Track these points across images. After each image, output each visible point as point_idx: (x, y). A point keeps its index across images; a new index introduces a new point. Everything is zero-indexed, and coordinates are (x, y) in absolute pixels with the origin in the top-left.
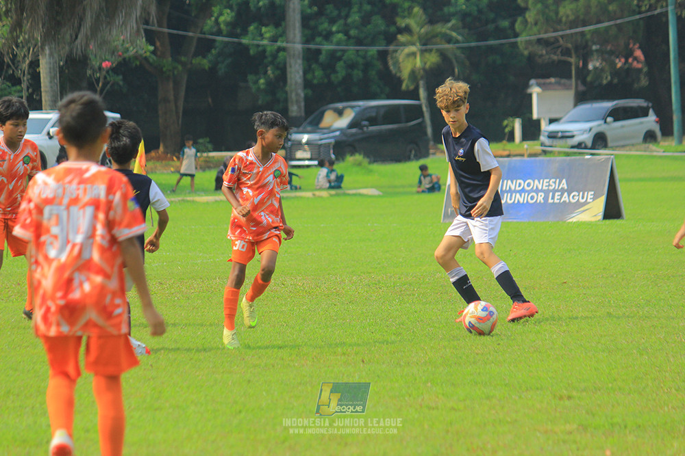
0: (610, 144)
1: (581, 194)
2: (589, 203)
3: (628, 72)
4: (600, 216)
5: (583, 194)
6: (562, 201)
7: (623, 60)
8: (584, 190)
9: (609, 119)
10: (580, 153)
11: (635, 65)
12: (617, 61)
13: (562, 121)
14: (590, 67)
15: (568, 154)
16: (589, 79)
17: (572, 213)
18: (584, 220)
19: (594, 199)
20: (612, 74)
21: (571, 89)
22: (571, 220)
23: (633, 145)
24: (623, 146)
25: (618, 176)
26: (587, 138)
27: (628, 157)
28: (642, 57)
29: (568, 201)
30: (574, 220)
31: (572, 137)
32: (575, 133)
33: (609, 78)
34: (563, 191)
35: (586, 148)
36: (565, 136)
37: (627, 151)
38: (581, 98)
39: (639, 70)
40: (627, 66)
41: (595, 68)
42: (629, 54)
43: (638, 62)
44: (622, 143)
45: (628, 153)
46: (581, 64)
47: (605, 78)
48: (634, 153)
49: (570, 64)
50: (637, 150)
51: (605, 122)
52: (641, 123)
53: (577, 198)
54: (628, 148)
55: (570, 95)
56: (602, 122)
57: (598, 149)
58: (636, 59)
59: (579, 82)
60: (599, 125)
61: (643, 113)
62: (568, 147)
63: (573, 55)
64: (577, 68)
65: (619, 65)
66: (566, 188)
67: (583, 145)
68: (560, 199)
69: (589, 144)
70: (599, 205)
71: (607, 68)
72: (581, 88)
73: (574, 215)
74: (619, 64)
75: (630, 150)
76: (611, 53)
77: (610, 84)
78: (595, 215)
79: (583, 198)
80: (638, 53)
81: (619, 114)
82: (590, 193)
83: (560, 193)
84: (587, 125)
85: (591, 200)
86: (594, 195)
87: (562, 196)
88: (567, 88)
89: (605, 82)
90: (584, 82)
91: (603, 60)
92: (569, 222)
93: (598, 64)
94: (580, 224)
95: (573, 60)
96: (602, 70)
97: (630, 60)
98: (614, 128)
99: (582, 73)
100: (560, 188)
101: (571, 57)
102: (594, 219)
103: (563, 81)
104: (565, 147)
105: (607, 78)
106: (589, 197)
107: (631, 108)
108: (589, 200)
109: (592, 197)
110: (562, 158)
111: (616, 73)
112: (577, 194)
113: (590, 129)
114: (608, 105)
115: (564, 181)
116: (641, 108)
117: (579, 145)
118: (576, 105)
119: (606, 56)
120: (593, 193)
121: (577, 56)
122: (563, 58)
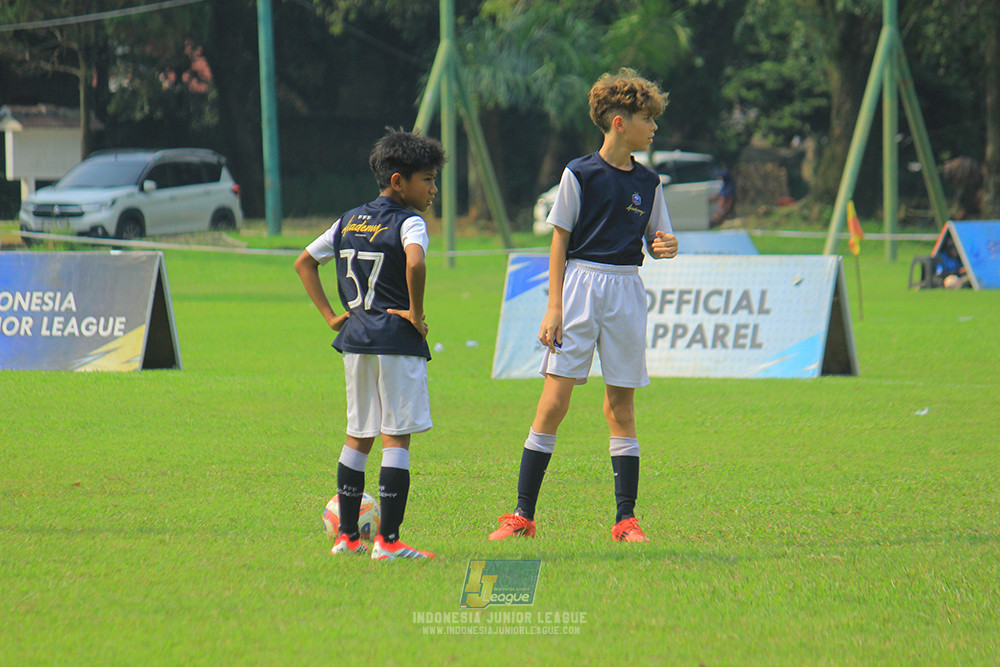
0: (149, 230)
1: (102, 320)
2: (117, 337)
3: (181, 97)
4: (137, 363)
5: (107, 322)
6: (66, 333)
7: (172, 76)
8: (107, 313)
9: (149, 185)
10: (93, 246)
11: (195, 85)
12: (161, 77)
13: (61, 185)
14: (113, 86)
15: (71, 247)
16: (111, 108)
17: (85, 356)
18: (105, 370)
19: (125, 332)
20: (150, 101)
21: (78, 126)
22: (82, 369)
23: (192, 233)
24: (174, 236)
25: (170, 290)
26: (108, 218)
27: (185, 256)
28: (207, 72)
29: (77, 333)
30: (89, 369)
31: (81, 214)
32: (85, 208)
33: (146, 108)
34: (68, 314)
35: (105, 235)
36: (67, 213)
37: (180, 243)
38: (94, 145)
39: (202, 97)
40: (178, 88)
41: (122, 90)
42: (183, 66)
43: (200, 80)
44: (172, 229)
45: (185, 248)
46: (94, 82)
47: (138, 107)
48: (195, 248)
49: (76, 79)
50: (199, 243)
51: (142, 189)
52: (207, 193)
53: (93, 329)
54: (182, 239)
55: (74, 138)
56: (134, 189)
57: (129, 239)
58: (195, 75)
59: (93, 115)
60: (130, 195)
61: (210, 174)
62: (72, 234)
63: (82, 64)
64: (88, 87)
65: (166, 85)
66: (74, 309)
67: (100, 231)
68: (63, 331)
69: (112, 230)
70: (136, 342)
71: (143, 92)
72: (96, 125)
73: (88, 359)
74: (166, 82)
75: (187, 243)
76: (152, 62)
77: (149, 119)
78: (128, 362)
79: (105, 328)
80: (201, 65)
81: (166, 176)
82: (118, 320)
83: (62, 319)
84: (107, 195)
85: (121, 333)
86: (125, 324)
87: (65, 324)
88: (70, 124)
89: (138, 116)
90: (102, 114)
91: (136, 74)
92: (78, 374)
93: (125, 83)
94: (98, 376)
95: (80, 73)
96: (135, 93)
97: (186, 77)
98: (158, 202)
99: (99, 98)
100: (63, 309)
101: (78, 67)
102: (125, 368)
103: (62, 111)
104: (67, 234)
105: (142, 108)
106: (118, 326)
107: (188, 166)
108: (116, 333)
109: (122, 327)
110: (63, 253)
111: (159, 98)
112: (94, 321)
113: (114, 202)
114: (148, 158)
115: (71, 296)
116: (206, 166)
117: (94, 231)
118: (86, 156)
119: (142, 68)
120: (123, 319)
121: (89, 67)
122: (62, 68)
